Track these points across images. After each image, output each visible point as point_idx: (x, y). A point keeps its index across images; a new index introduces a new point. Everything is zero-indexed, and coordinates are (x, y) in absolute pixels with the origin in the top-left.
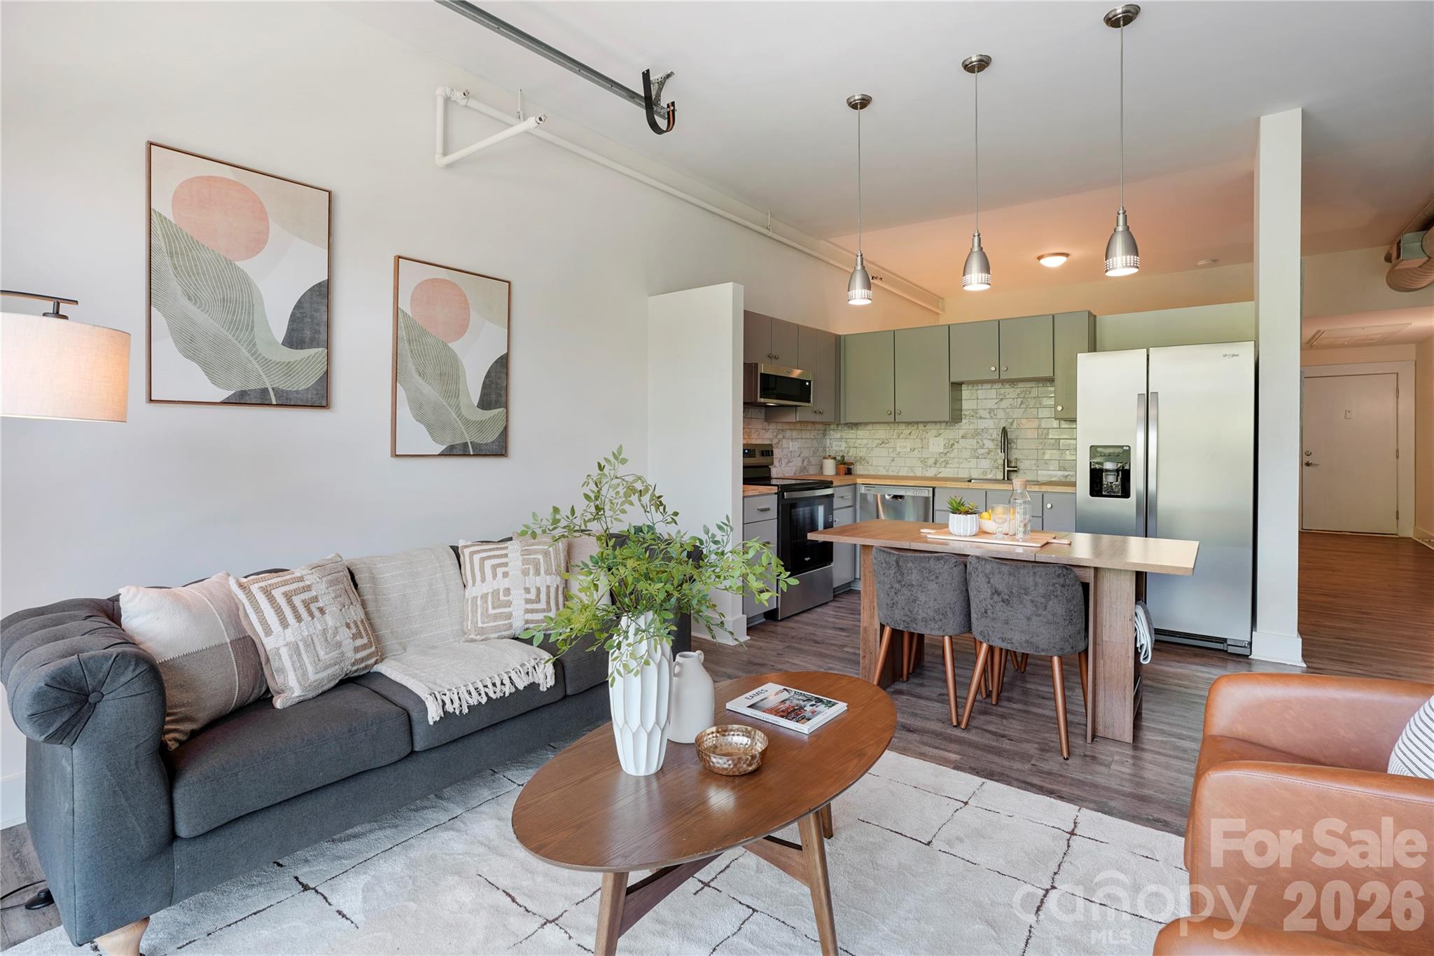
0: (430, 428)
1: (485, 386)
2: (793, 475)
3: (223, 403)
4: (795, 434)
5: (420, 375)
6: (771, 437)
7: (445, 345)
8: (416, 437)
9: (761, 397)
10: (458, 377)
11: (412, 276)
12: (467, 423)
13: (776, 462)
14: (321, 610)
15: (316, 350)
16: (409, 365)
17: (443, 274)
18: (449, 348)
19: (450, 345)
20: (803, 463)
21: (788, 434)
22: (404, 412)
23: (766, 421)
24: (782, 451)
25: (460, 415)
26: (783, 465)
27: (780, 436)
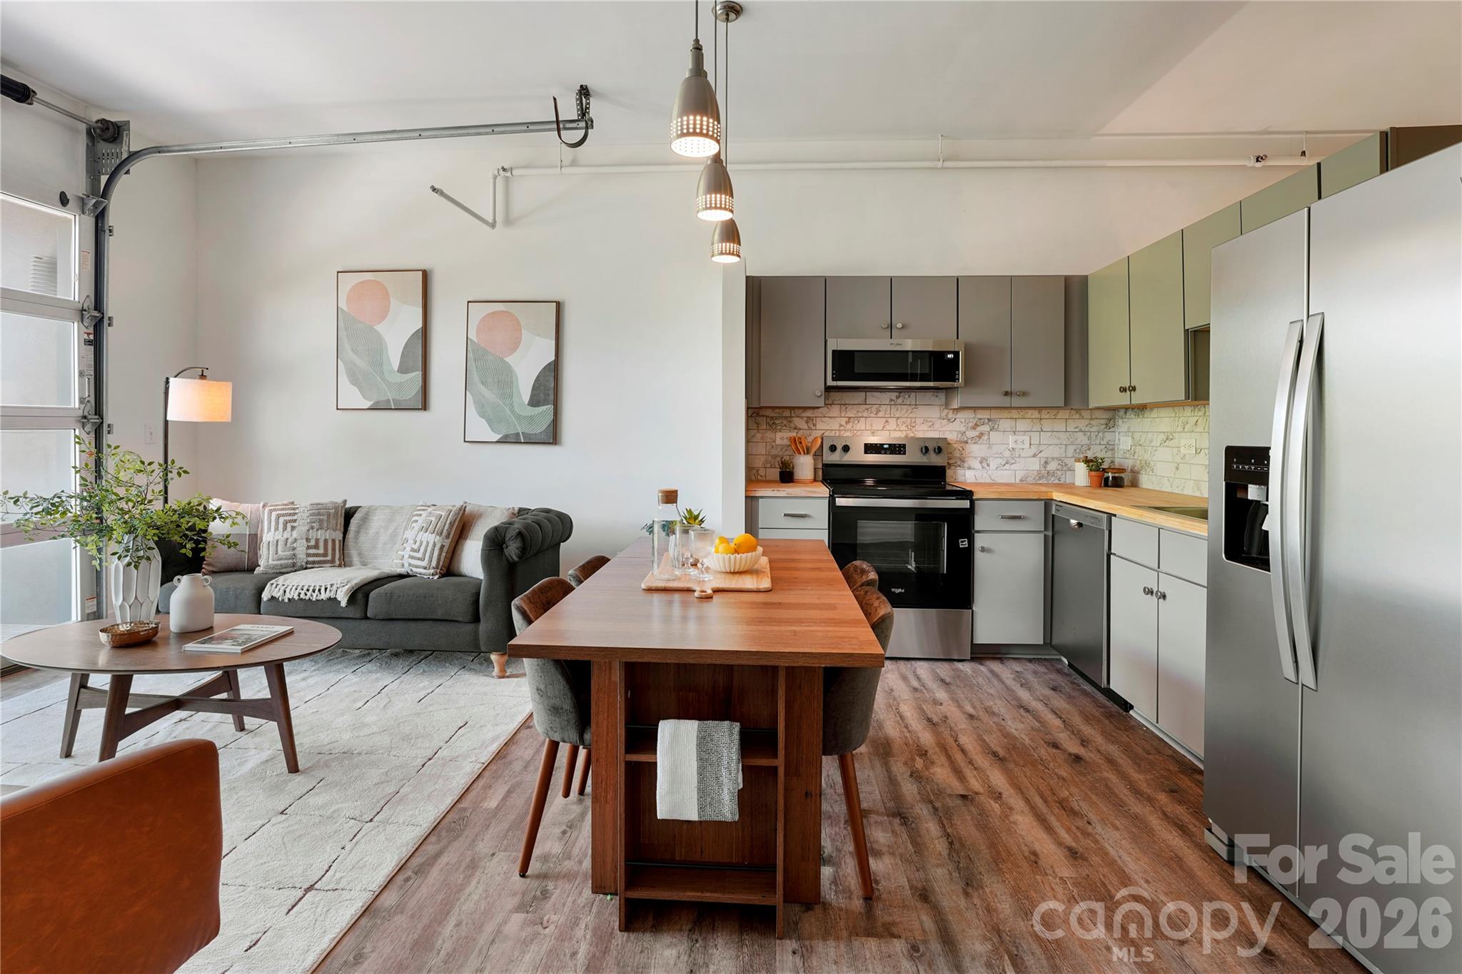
0: (489, 422)
1: (534, 388)
2: (1018, 481)
3: (368, 409)
4: (1022, 425)
5: (483, 384)
6: (964, 429)
7: (502, 360)
8: (481, 429)
9: (834, 379)
10: (512, 383)
11: (479, 312)
12: (519, 417)
13: (975, 464)
14: (293, 528)
15: (415, 373)
16: (475, 376)
17: (501, 307)
18: (505, 362)
19: (506, 359)
20: (1045, 467)
21: (1005, 424)
22: (472, 410)
23: (946, 408)
24: (990, 448)
25: (513, 411)
26: (992, 466)
27: (985, 428)
